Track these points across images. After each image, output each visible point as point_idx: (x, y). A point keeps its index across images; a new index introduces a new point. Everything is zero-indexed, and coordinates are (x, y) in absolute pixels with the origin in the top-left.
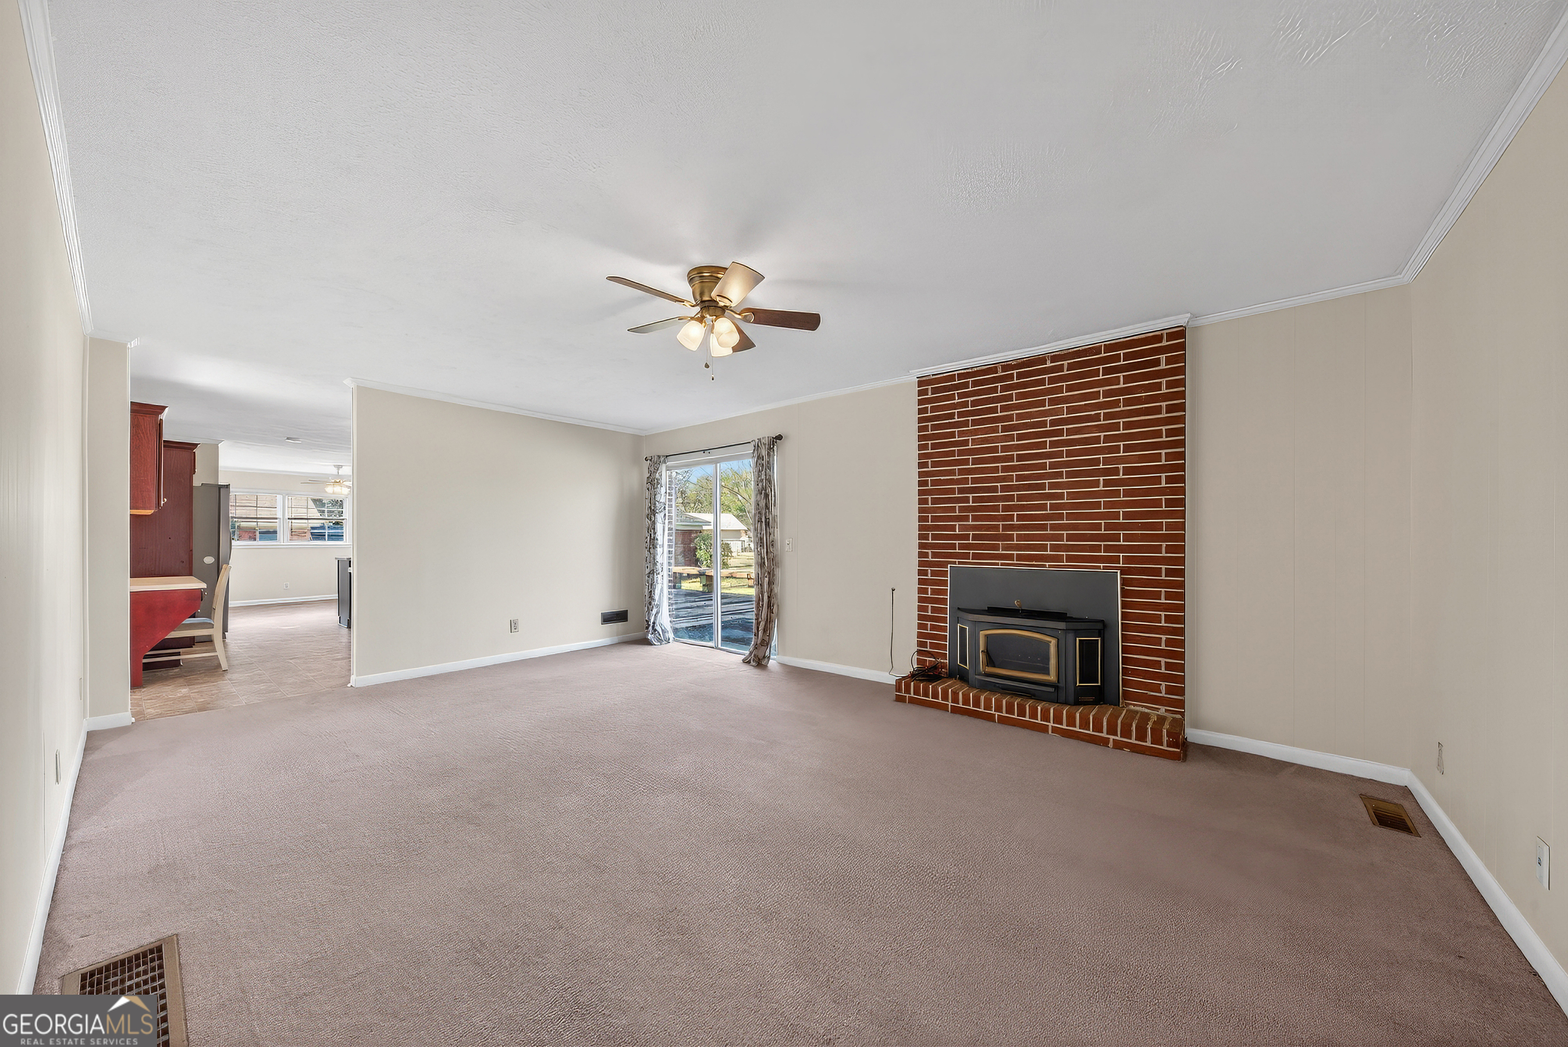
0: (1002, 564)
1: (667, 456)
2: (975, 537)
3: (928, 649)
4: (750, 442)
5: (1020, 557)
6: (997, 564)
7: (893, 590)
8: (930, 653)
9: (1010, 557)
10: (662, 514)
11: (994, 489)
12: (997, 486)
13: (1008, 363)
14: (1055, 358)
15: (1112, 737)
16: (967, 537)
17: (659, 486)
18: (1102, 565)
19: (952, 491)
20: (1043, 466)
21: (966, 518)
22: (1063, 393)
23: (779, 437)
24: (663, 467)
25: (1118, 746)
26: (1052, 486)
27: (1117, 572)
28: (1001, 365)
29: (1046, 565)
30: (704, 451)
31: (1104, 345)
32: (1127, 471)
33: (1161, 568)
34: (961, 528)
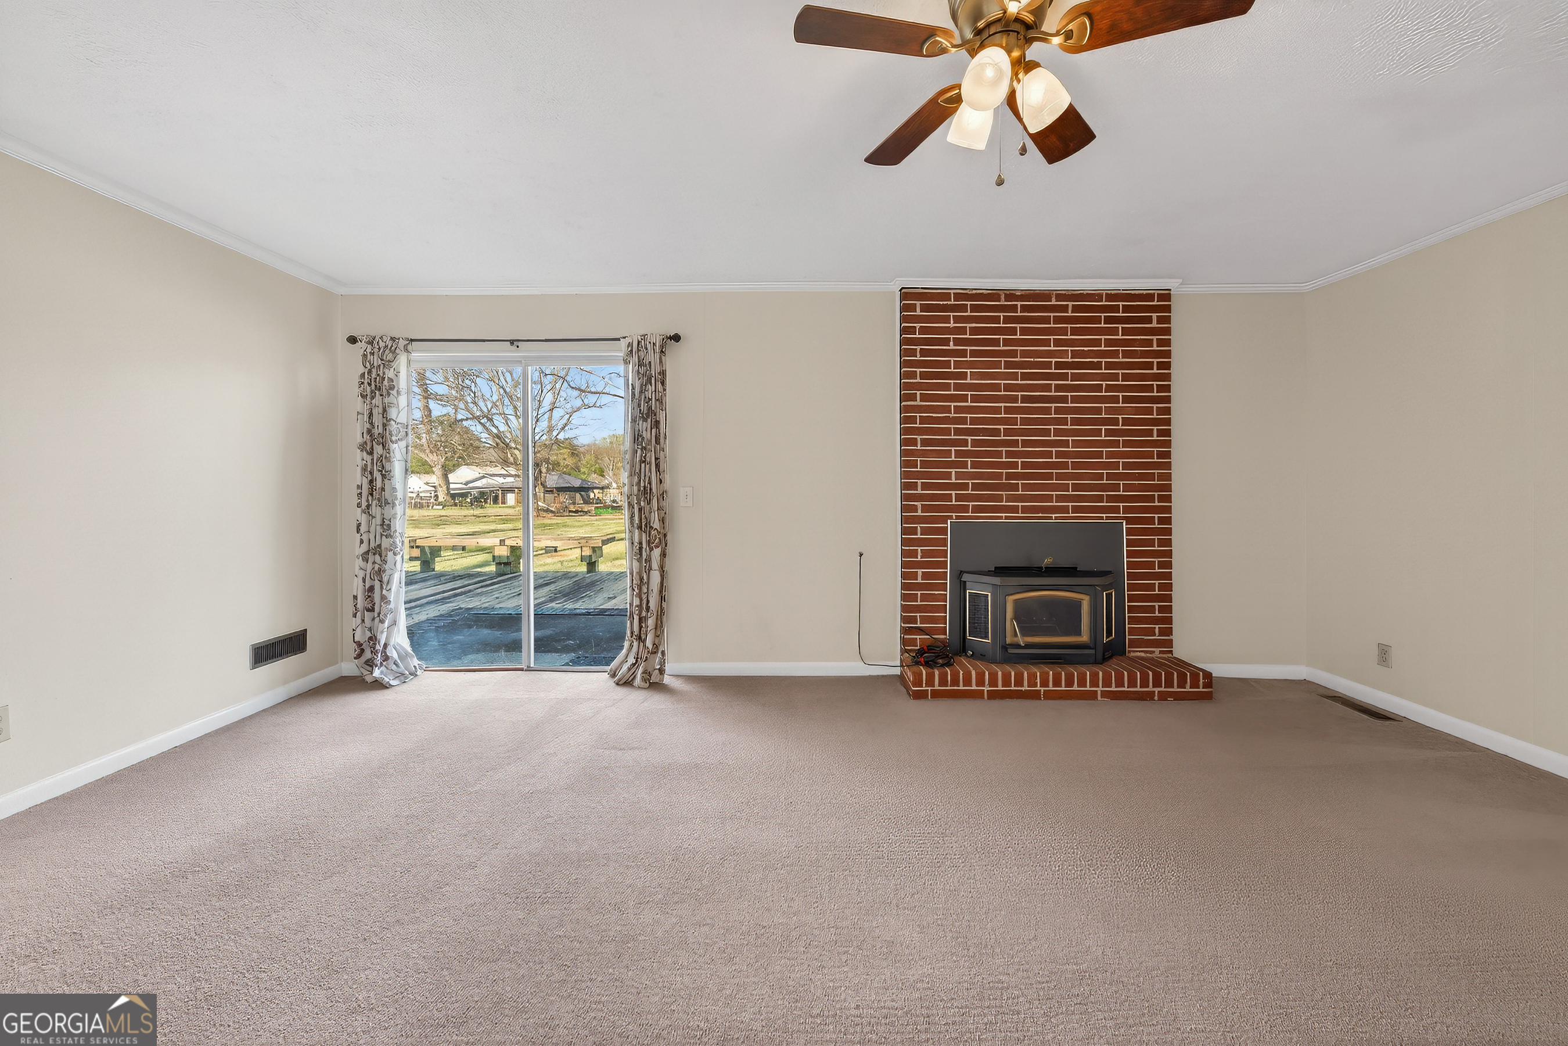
0: (1007, 518)
1: (412, 340)
2: (975, 487)
3: (919, 625)
4: (618, 339)
5: (1025, 509)
6: (1001, 518)
7: (861, 555)
8: (922, 630)
9: (1015, 509)
10: (403, 444)
11: (997, 432)
12: (1000, 429)
13: (1011, 292)
14: (1061, 296)
15: (1157, 690)
16: (965, 487)
17: (394, 392)
18: (1104, 515)
19: (947, 432)
20: (1047, 411)
21: (964, 465)
22: (1068, 335)
23: (676, 338)
24: (402, 359)
25: (1163, 697)
26: (1057, 432)
27: (1123, 522)
28: (1005, 294)
29: (1052, 517)
30: (512, 342)
31: (1106, 293)
32: (1126, 421)
33: (1154, 517)
34: (959, 476)
